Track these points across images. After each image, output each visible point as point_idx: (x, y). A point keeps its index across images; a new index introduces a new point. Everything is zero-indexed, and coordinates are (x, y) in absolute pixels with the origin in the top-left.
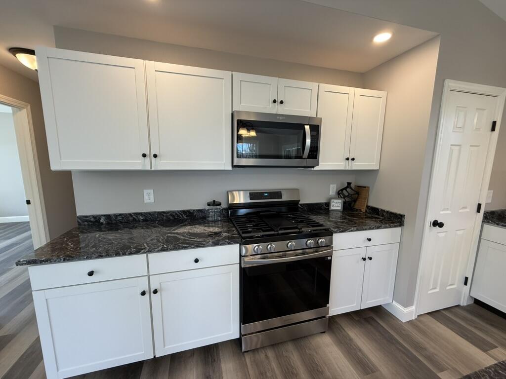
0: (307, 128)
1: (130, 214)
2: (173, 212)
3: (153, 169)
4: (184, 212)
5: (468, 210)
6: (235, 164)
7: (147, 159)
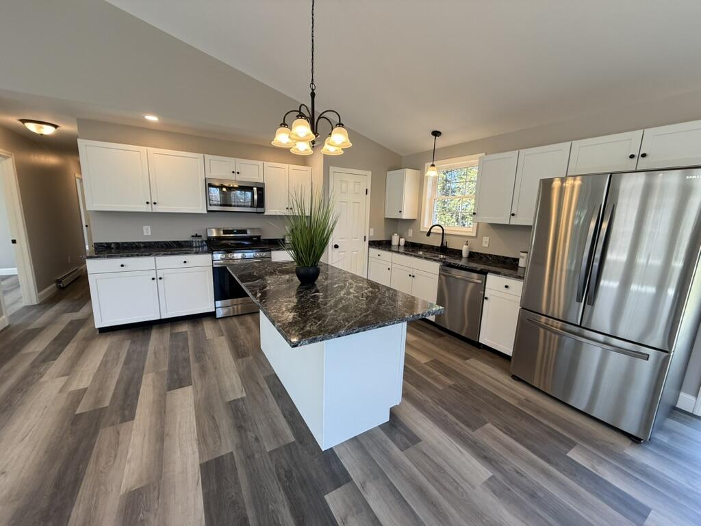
0: (255, 189)
1: (134, 243)
2: (167, 242)
3: (154, 211)
4: (174, 242)
5: (358, 240)
6: (209, 209)
7: (150, 205)
